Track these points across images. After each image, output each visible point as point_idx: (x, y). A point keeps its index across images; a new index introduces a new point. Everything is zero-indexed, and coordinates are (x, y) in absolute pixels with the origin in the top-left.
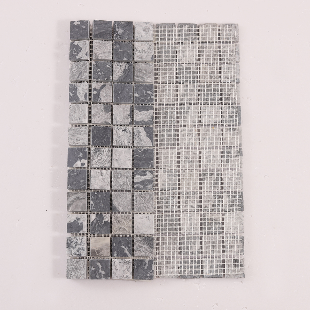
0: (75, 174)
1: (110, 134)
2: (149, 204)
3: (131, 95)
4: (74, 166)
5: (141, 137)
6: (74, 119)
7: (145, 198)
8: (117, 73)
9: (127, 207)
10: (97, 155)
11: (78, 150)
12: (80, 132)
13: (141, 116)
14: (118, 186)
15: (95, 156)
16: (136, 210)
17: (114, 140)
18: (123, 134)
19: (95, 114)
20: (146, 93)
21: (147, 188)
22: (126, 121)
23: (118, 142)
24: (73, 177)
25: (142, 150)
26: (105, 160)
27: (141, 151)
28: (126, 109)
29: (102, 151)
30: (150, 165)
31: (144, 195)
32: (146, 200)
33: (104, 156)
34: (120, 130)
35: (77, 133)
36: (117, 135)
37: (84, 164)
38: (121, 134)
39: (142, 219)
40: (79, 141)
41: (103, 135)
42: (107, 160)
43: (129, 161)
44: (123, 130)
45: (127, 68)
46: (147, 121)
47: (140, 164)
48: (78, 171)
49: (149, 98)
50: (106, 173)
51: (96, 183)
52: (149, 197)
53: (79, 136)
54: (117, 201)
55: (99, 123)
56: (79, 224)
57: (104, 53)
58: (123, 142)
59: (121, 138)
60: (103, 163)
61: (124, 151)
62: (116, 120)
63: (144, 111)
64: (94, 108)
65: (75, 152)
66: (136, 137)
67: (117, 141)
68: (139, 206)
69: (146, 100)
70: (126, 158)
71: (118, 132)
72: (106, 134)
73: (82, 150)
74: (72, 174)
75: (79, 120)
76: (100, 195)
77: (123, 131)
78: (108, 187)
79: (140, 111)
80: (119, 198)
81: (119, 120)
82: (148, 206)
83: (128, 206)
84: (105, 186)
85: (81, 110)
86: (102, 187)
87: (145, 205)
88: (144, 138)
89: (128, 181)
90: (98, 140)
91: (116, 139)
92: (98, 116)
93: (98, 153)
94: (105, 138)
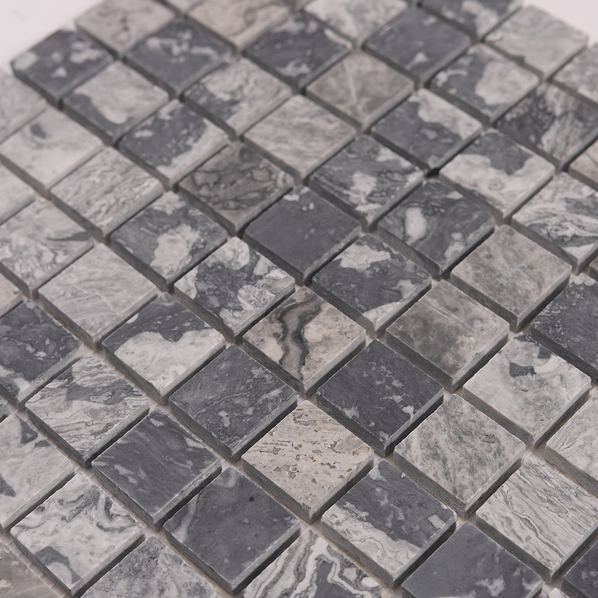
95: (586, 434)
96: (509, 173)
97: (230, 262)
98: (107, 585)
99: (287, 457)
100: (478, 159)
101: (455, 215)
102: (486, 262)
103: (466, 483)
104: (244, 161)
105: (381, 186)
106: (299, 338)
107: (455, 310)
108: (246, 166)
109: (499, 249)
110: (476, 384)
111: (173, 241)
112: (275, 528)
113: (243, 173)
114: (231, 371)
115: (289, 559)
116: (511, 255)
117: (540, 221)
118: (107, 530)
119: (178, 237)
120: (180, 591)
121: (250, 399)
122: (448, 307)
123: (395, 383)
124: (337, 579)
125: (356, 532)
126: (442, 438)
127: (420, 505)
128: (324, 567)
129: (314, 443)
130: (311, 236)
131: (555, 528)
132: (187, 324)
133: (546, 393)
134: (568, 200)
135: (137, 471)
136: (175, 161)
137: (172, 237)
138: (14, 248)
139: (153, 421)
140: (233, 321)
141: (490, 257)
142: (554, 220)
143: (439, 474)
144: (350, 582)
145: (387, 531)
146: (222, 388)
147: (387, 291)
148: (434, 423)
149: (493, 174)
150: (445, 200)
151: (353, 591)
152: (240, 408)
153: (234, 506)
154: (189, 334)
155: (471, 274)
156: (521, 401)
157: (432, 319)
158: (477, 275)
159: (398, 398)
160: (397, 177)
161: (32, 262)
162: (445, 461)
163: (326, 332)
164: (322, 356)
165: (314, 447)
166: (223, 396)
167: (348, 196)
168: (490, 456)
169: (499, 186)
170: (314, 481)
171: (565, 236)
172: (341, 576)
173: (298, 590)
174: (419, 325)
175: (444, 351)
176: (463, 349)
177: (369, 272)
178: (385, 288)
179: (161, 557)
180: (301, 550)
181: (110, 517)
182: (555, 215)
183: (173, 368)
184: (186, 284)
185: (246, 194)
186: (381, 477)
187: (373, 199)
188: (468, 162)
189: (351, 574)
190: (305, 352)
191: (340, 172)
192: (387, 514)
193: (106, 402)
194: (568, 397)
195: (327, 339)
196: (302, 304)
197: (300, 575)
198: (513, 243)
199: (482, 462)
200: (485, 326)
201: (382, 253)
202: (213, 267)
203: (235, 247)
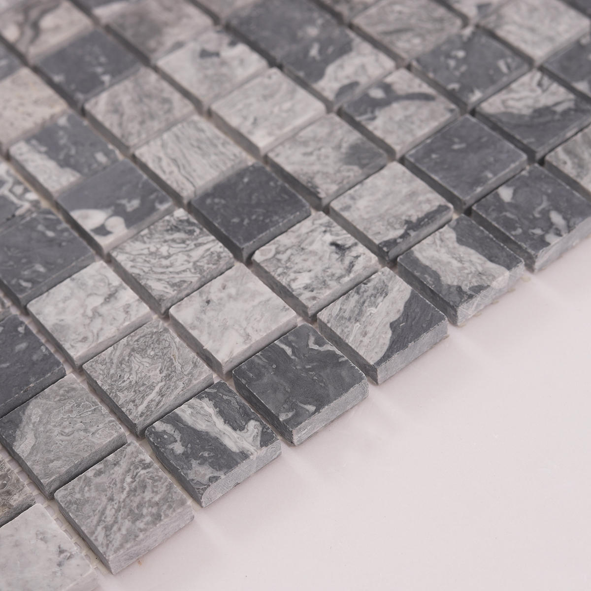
0: (50, 234)
2: (127, 524)
3: (487, 179)
4: (75, 214)
5: (373, 310)
6: (240, 110)
7: (139, 491)
8: (513, 99)
9: (51, 456)
10: (168, 238)
11: (140, 186)
12: (213, 151)
13: (444, 256)
14: (112, 371)
16: (64, 496)
17: (274, 244)
20: (545, 214)
21: (190, 468)
22: (378, 226)
23: (279, 260)
24: (34, 235)
25: (322, 349)
27: (316, 347)
28: (421, 198)
29: (200, 240)
30: (290, 415)
31: (152, 478)
32: (137, 499)
33: (186, 258)
34: (328, 234)
35: (199, 148)
36: (301, 242)
37: (107, 233)
38: (316, 246)
39: (41, 545)
40: (175, 169)
41: (258, 204)
42: (178, 273)
43: (241, 340)
44: (339, 242)
45: (559, 109)
46: (450, 287)
47: (265, 380)
48: (65, 234)
49: (538, 232)
50: (128, 306)
51: (61, 305)
52: (157, 499)
53: (194, 157)
54: (48, 412)
58: (295, 272)
59: (304, 257)
60: (156, 273)
61: (263, 298)
62: (350, 202)
63: (472, 251)
65: (130, 183)
66: (356, 297)
67: (279, 256)
68: (87, 495)
69: (519, 231)
70: (244, 324)
71: (315, 234)
73: (152, 197)
74: (40, 228)
76: (23, 345)
77: (333, 248)
78: (79, 345)
79: (460, 241)
80: (68, 407)
81: (358, 209)
82: (115, 522)
83: (58, 458)
84: (73, 336)
85: (287, 105)
86: (62, 327)
87: (110, 512)
88: (378, 321)
89: (157, 389)
90: (225, 206)
91: (282, 249)
92: (309, 150)
93: (177, 235)
94: (254, 217)
95: (247, 101)
103: (134, 131)
106: (35, 25)
107: (169, 9)
122: (164, 7)
123: (103, 59)
124: (7, 192)
125: (33, 161)
126: (126, 99)
127: (91, 145)
131: (196, 166)
133: (224, 70)
143: (115, 123)
144: (16, 195)
145: (58, 161)
151: (16, 201)
156: (201, 76)
157: (148, 16)
159: (100, 70)
162: (122, 115)
163: (59, 22)
164: (51, 39)
165: (20, 101)
168: (161, 113)
170: (12, 124)
172: (11, 191)
175: (150, 38)
189: (19, 190)
192: (62, 150)
194: (243, 74)
195: (58, 26)
196: (45, 3)
199: (152, 117)
200: (191, 22)
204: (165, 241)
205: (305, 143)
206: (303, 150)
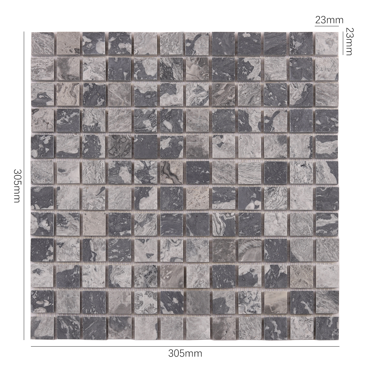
0: (248, 218)
1: (286, 171)
2: (334, 253)
3: (311, 122)
4: (247, 208)
5: (324, 173)
7: (329, 246)
8: (294, 96)
9: (308, 256)
10: (271, 195)
11: (250, 190)
12: (253, 168)
13: (324, 148)
14: (297, 231)
15: (268, 197)
16: (319, 260)
17: (291, 176)
18: (302, 170)
19: (267, 147)
20: (330, 120)
21: (332, 233)
22: (305, 154)
23: (296, 179)
24: (245, 221)
25: (325, 189)
26: (280, 201)
27: (324, 190)
28: (305, 139)
29: (277, 190)
30: (335, 207)
31: (328, 241)
32: (331, 247)
33: (280, 196)
34: (298, 165)
35: (250, 170)
36: (295, 171)
37: (258, 206)
38: (299, 170)
39: (326, 270)
40: (252, 179)
41: (278, 171)
42: (282, 201)
43: (310, 202)
44: (302, 164)
45: (305, 90)
46: (331, 154)
47: (324, 205)
48: (251, 214)
49: (333, 126)
50: (283, 216)
51: (271, 229)
52: (333, 244)
53: (252, 173)
54: (296, 249)
55: (273, 157)
56: (254, 277)
57: (278, 72)
58: (302, 179)
59: (300, 174)
60: (278, 205)
61: (304, 190)
62: (293, 153)
63: (327, 142)
64: (266, 140)
65: (247, 191)
66: (319, 173)
67: (295, 179)
68: (322, 255)
69: (330, 129)
70: (307, 198)
71: (296, 167)
72: (281, 170)
73: (256, 190)
74: (244, 218)
75: (252, 154)
76: (275, 243)
77: (302, 167)
78: (284, 233)
79: (322, 142)
80: (298, 245)
81: (297, 153)
82: (332, 254)
83: (309, 255)
84: (281, 232)
85: (253, 142)
86: (277, 233)
87: (329, 254)
88: (328, 174)
89: (309, 226)
90: (272, 178)
91: (294, 176)
92: (271, 149)
93: (272, 193)
94: (280, 175)
95: (244, 149)
96: (175, 94)
97: (140, 168)
98: (189, 255)
99: (195, 202)
100: (165, 95)
101: (174, 116)
102: (191, 123)
103: (231, 179)
104: (116, 139)
105: (152, 121)
106: (172, 174)
107: (196, 141)
108: (118, 140)
109: (191, 117)
110: (215, 155)
111: (123, 173)
112: (207, 218)
113: (119, 142)
114: (166, 193)
115: (215, 222)
116: (194, 117)
117: (193, 102)
118: (178, 245)
119: (123, 171)
120: (202, 245)
121: (176, 196)
122: (193, 141)
123: (200, 168)
124: (227, 218)
125: (221, 206)
126: (219, 173)
127: (227, 191)
128: (222, 218)
129: (197, 195)
130: (150, 147)
131: (255, 175)
132: (147, 190)
133: (230, 146)
134: (194, 91)
135: (171, 230)
136: (101, 152)
137: (122, 172)
138: (92, 204)
139: (162, 217)
140: (155, 181)
141: (191, 121)
142: (195, 99)
143: (225, 181)
144: (229, 217)
145: (226, 201)
146: (169, 198)
147: (178, 148)
148: (214, 171)
149: (172, 97)
150: (168, 113)
151: (231, 218)
152: (176, 200)
153: (195, 220)
154: (149, 192)
155: (191, 129)
156: (226, 152)
157: (193, 147)
158: (192, 128)
159: (203, 171)
160: (153, 115)
161: (99, 204)
162: (224, 178)
163: (175, 168)
164: (180, 174)
165: (198, 196)
166: (170, 200)
167: (147, 129)
168: (231, 169)
169: (176, 99)
170: (204, 203)
171: (201, 102)
172: (227, 217)
173: (222, 226)
174: (192, 151)
175: (202, 153)
176: (205, 149)
177: (170, 146)
178: (177, 147)
179: (192, 242)
180: (215, 218)
181: (176, 242)
182: (194, 98)
183: (154, 202)
184: (137, 181)
185: (125, 148)
186: (215, 191)
187: (153, 126)
188: (164, 98)
189: (228, 215)
190: (176, 177)
191: (139, 124)
192: (223, 198)
193: (150, 221)
194: (233, 143)
195: (177, 169)
196: (164, 165)
197: (220, 223)
198: (192, 113)
199: (230, 172)
200: (205, 139)
201: (168, 139)
202: (138, 172)
203: (137, 163)
204: (271, 197)
205: (268, 148)
206: (270, 150)
